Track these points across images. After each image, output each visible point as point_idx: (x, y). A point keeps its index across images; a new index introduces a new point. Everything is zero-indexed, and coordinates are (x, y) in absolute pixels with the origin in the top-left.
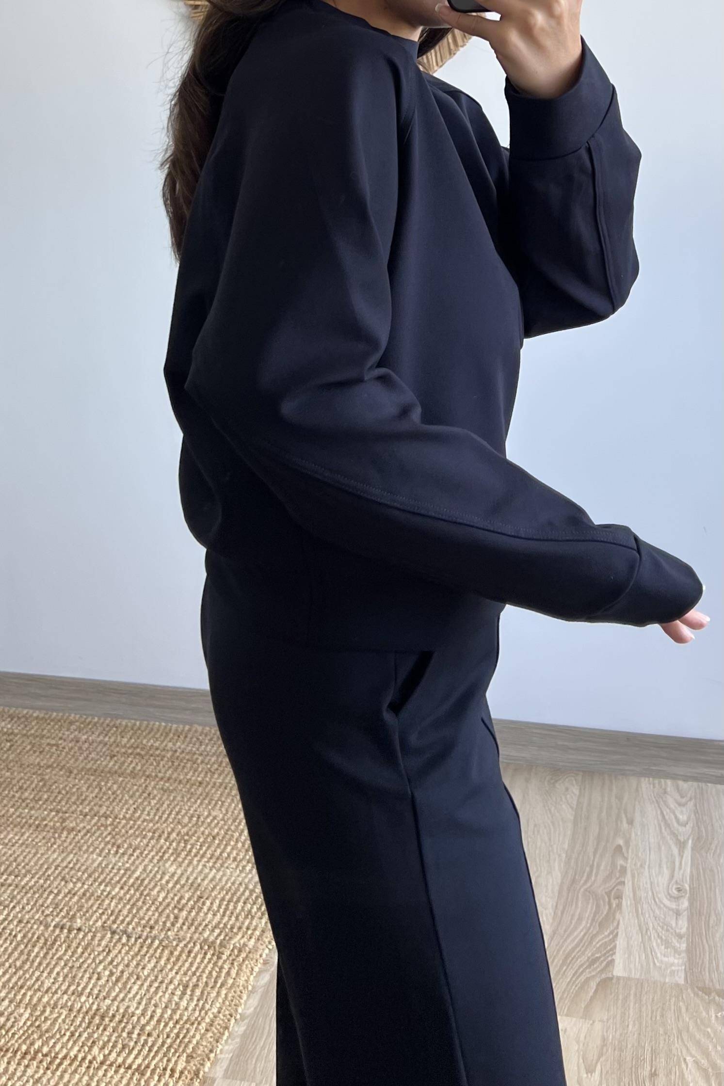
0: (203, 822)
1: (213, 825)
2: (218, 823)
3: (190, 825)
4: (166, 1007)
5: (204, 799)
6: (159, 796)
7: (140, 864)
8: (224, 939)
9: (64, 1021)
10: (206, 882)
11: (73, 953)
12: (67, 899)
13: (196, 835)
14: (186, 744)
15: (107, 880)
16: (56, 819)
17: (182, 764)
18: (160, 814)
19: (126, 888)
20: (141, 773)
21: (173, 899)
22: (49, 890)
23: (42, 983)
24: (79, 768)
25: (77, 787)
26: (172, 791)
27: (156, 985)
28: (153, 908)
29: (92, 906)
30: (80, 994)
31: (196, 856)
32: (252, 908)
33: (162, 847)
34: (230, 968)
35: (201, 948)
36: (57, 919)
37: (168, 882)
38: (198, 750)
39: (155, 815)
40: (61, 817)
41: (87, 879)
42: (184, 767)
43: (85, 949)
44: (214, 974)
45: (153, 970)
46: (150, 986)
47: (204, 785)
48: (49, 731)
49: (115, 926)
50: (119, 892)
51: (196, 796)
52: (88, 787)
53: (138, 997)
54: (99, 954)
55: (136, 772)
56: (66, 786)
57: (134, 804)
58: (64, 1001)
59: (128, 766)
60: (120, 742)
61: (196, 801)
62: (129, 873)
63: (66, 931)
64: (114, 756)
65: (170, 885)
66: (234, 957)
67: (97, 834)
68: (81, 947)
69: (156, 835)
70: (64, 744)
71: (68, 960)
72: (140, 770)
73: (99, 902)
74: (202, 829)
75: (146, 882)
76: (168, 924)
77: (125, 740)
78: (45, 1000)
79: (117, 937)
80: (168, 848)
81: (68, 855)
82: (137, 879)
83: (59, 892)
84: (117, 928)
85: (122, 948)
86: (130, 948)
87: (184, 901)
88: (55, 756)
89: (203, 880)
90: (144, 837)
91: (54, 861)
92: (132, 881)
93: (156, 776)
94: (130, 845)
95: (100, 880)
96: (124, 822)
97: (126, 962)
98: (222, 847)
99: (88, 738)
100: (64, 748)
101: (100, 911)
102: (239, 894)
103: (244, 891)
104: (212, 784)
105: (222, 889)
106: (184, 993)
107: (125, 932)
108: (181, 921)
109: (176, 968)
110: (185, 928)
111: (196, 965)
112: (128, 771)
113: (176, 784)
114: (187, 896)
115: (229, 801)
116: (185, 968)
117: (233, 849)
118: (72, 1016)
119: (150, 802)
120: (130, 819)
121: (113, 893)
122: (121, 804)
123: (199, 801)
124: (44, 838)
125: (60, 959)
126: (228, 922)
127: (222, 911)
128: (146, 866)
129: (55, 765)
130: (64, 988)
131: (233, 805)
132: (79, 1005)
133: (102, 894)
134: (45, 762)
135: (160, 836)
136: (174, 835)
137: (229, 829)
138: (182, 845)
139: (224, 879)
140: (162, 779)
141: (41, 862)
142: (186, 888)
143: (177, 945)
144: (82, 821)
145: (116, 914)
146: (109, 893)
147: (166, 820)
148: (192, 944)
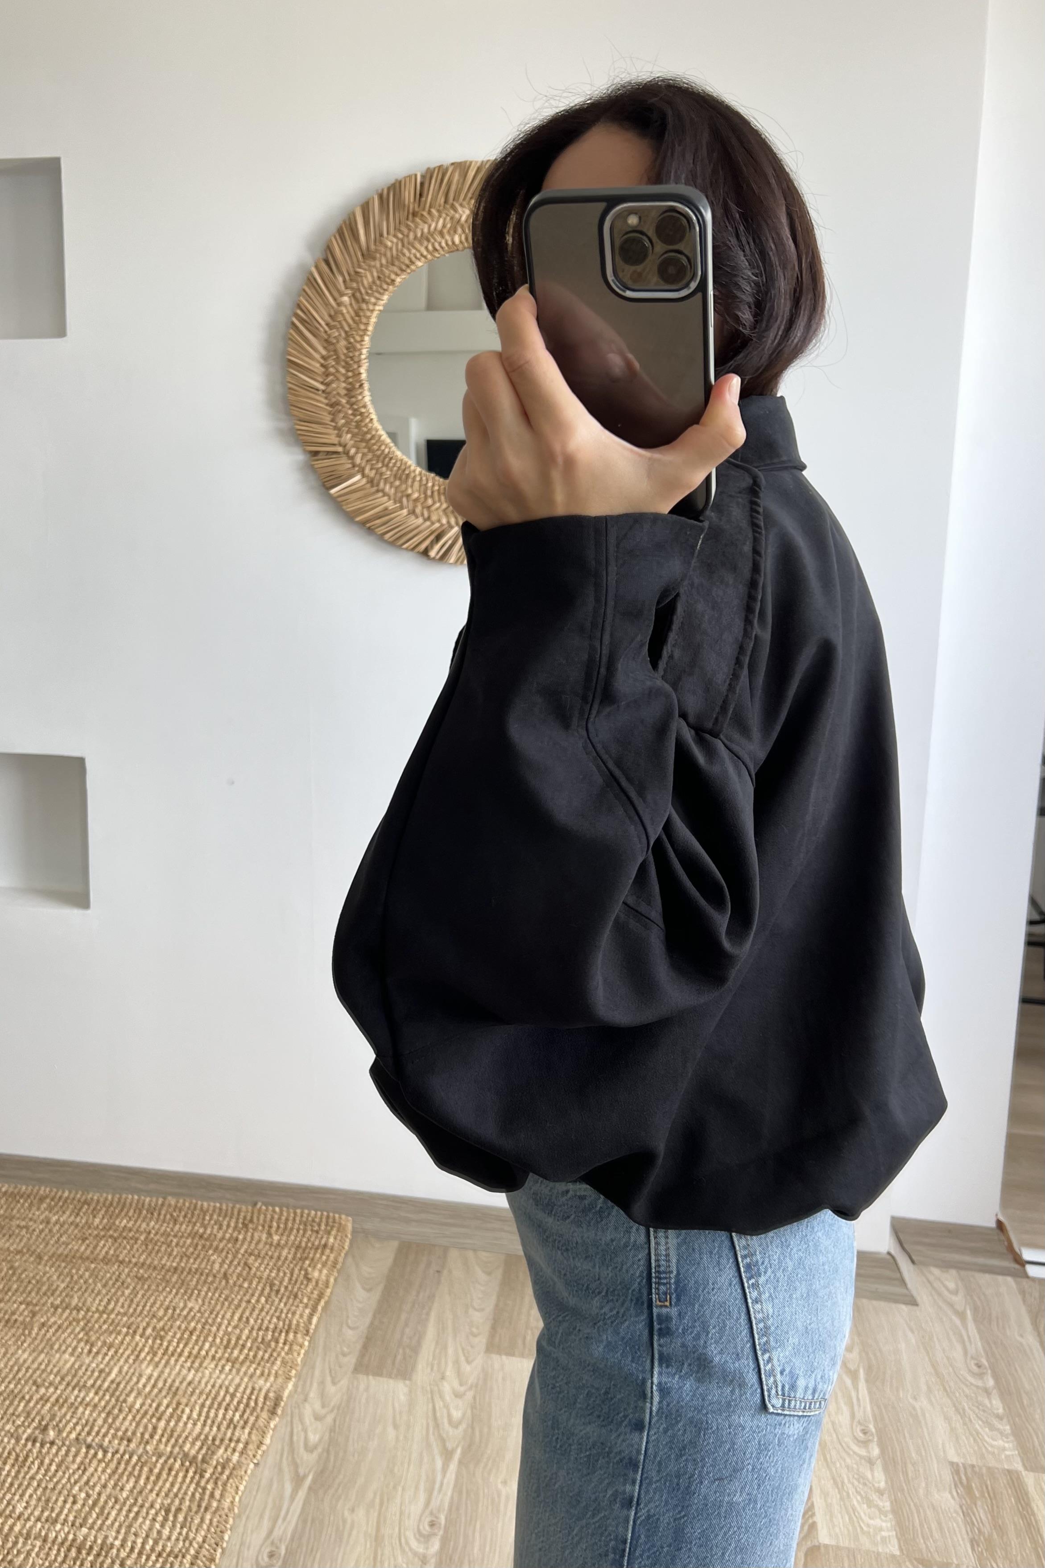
0: (179, 1315)
1: (189, 1318)
2: (195, 1316)
3: (166, 1318)
4: (147, 1536)
5: (180, 1288)
6: (133, 1284)
7: (115, 1364)
8: (206, 1453)
9: (38, 1555)
10: (185, 1385)
11: (47, 1471)
12: (39, 1406)
13: (172, 1330)
14: (160, 1223)
15: (81, 1384)
16: (26, 1313)
17: (157, 1248)
18: (134, 1306)
19: (101, 1393)
20: (114, 1260)
21: (150, 1406)
22: (20, 1396)
23: (14, 1507)
24: (50, 1254)
25: (48, 1275)
26: (147, 1279)
27: (135, 1509)
28: (130, 1417)
29: (65, 1415)
30: (55, 1521)
31: (173, 1355)
32: (234, 1415)
33: (137, 1344)
34: (214, 1489)
35: (182, 1464)
36: (29, 1431)
37: (144, 1386)
38: (172, 1230)
39: (129, 1306)
40: (31, 1311)
41: (60, 1383)
42: (158, 1252)
43: (59, 1466)
44: (197, 1496)
45: (131, 1491)
46: (130, 1511)
47: (179, 1272)
48: (18, 1211)
49: (89, 1439)
50: (93, 1398)
51: (171, 1285)
52: (60, 1275)
53: (117, 1524)
54: (74, 1473)
55: (109, 1257)
56: (37, 1274)
57: (107, 1294)
58: (38, 1529)
59: (101, 1251)
60: (92, 1223)
61: (171, 1291)
62: (103, 1375)
63: (38, 1445)
64: (86, 1238)
65: (148, 1389)
66: (217, 1475)
67: (69, 1331)
68: (54, 1464)
69: (131, 1330)
70: (35, 1226)
71: (41, 1480)
72: (113, 1255)
73: (72, 1410)
74: (178, 1323)
75: (122, 1386)
76: (147, 1436)
77: (97, 1221)
78: (17, 1529)
79: (92, 1452)
80: (144, 1346)
81: (39, 1355)
82: (112, 1382)
83: (31, 1398)
84: (93, 1440)
85: (98, 1465)
86: (107, 1465)
87: (162, 1408)
88: (25, 1240)
89: (181, 1383)
90: (119, 1333)
91: (25, 1361)
92: (106, 1385)
93: (130, 1261)
94: (104, 1343)
95: (73, 1384)
96: (97, 1315)
97: (103, 1481)
98: (200, 1343)
99: (59, 1219)
100: (34, 1230)
101: (74, 1420)
102: (219, 1398)
103: (225, 1396)
104: (187, 1269)
105: (201, 1393)
106: (166, 1519)
107: (101, 1446)
108: (159, 1432)
109: (157, 1488)
110: (164, 1440)
111: (177, 1486)
112: (101, 1257)
113: (151, 1271)
114: (165, 1402)
115: (205, 1289)
116: (165, 1489)
117: (211, 1346)
118: (47, 1547)
119: (123, 1293)
120: (104, 1312)
121: (88, 1399)
122: (93, 1295)
123: (174, 1291)
124: (14, 1335)
125: (32, 1478)
126: (209, 1433)
127: (202, 1418)
128: (121, 1367)
129: (25, 1250)
130: (37, 1513)
132: (54, 1534)
133: (75, 1400)
134: (15, 1246)
135: (135, 1332)
136: (149, 1331)
137: (206, 1322)
138: (158, 1341)
139: (204, 1381)
140: (136, 1264)
141: (11, 1363)
142: (164, 1393)
143: (157, 1461)
144: (54, 1314)
145: (90, 1424)
146: (83, 1399)
147: (141, 1312)
148: (172, 1460)
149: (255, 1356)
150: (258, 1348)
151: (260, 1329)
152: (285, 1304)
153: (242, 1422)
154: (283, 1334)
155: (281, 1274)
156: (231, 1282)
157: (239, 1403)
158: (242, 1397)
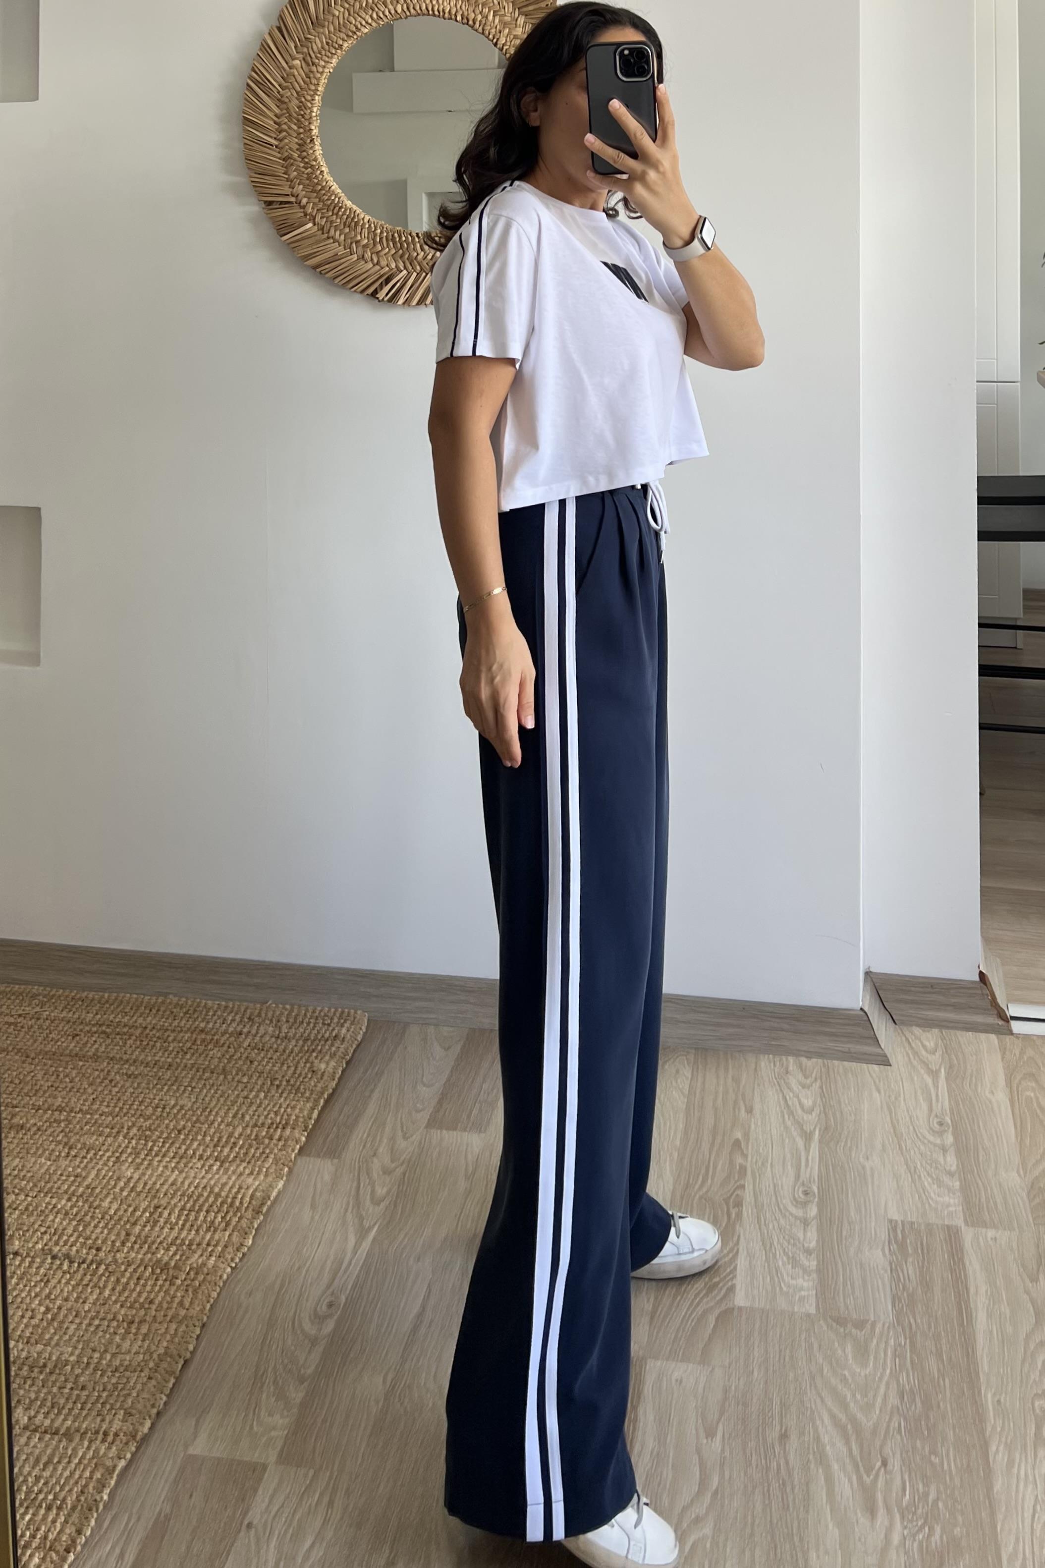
0: (169, 1113)
1: (179, 1116)
2: (185, 1114)
3: (154, 1117)
4: (105, 1351)
5: (172, 1084)
6: (122, 1082)
7: (93, 1168)
8: (180, 1260)
10: (166, 1187)
13: (159, 1130)
14: (158, 1018)
15: (54, 1190)
17: (151, 1043)
18: (120, 1105)
19: (74, 1199)
20: (103, 1057)
21: (126, 1211)
24: (37, 1051)
25: (32, 1074)
26: (136, 1077)
27: (97, 1322)
28: (102, 1224)
29: (32, 1224)
31: (156, 1155)
32: (215, 1218)
33: (120, 1146)
34: (183, 1297)
35: (153, 1272)
37: (122, 1190)
38: (171, 1025)
39: (115, 1107)
41: (31, 1191)
42: (153, 1046)
43: (20, 1280)
44: (165, 1304)
45: (94, 1303)
46: (90, 1325)
47: (173, 1068)
49: (56, 1249)
50: (65, 1205)
51: (163, 1082)
52: (45, 1075)
53: (75, 1338)
54: (35, 1287)
55: (99, 1054)
57: (93, 1093)
59: (91, 1048)
60: (85, 1019)
61: (163, 1088)
62: (79, 1180)
64: (77, 1035)
65: (125, 1193)
66: (189, 1282)
67: (48, 1132)
68: (15, 1277)
69: (114, 1131)
70: (23, 1022)
72: (103, 1052)
73: (41, 1218)
74: (167, 1122)
75: (98, 1191)
76: (118, 1244)
77: (90, 1016)
79: (58, 1262)
80: (127, 1147)
82: (88, 1187)
84: (59, 1250)
85: (62, 1277)
86: (72, 1277)
87: (138, 1213)
88: (11, 1037)
89: (162, 1185)
90: (101, 1134)
92: (81, 1189)
93: (121, 1058)
94: (84, 1145)
95: (45, 1191)
96: (80, 1116)
97: (66, 1294)
98: (188, 1142)
99: (49, 1015)
100: (22, 1027)
101: (42, 1230)
102: (202, 1200)
103: (209, 1196)
104: (182, 1065)
105: (183, 1195)
106: (127, 1331)
107: (67, 1256)
108: (133, 1239)
109: (122, 1299)
110: (137, 1246)
111: (144, 1295)
112: (91, 1054)
113: (142, 1067)
114: (143, 1206)
115: (200, 1085)
116: (132, 1300)
117: (199, 1145)
119: (110, 1091)
120: (87, 1112)
121: (59, 1207)
122: (79, 1094)
123: (166, 1088)
126: (186, 1237)
127: (181, 1222)
128: (99, 1170)
131: (205, 1091)
133: (46, 1208)
135: (118, 1132)
136: (134, 1131)
137: (198, 1120)
138: (143, 1142)
139: (187, 1183)
140: (127, 1061)
142: (143, 1195)
143: (126, 1270)
145: (59, 1233)
146: (54, 1207)
147: (127, 1113)
148: (142, 1268)
149: (246, 1154)
150: (250, 1146)
151: (255, 1125)
152: (286, 1099)
153: (223, 1224)
154: (279, 1130)
155: (285, 1068)
156: (230, 1077)
157: (222, 1203)
158: (227, 1197)
